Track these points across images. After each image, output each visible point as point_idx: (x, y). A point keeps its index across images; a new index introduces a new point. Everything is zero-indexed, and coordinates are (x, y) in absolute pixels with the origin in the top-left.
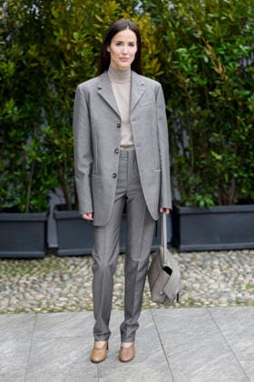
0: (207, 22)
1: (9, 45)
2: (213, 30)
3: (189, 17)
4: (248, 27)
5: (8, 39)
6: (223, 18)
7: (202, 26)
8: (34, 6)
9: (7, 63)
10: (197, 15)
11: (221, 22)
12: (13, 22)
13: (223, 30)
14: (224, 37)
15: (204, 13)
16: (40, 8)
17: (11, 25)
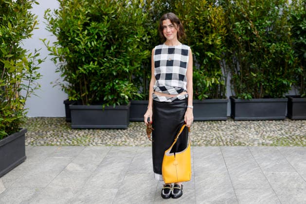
0: (250, 10)
1: (155, 22)
2: (253, 13)
3: (241, 7)
4: (270, 12)
5: (154, 19)
6: (258, 8)
7: (247, 12)
8: (167, 3)
9: (154, 30)
10: (245, 6)
11: (257, 10)
12: (157, 11)
13: (257, 14)
14: (258, 17)
15: (249, 5)
16: (169, 4)
17: (156, 12)
